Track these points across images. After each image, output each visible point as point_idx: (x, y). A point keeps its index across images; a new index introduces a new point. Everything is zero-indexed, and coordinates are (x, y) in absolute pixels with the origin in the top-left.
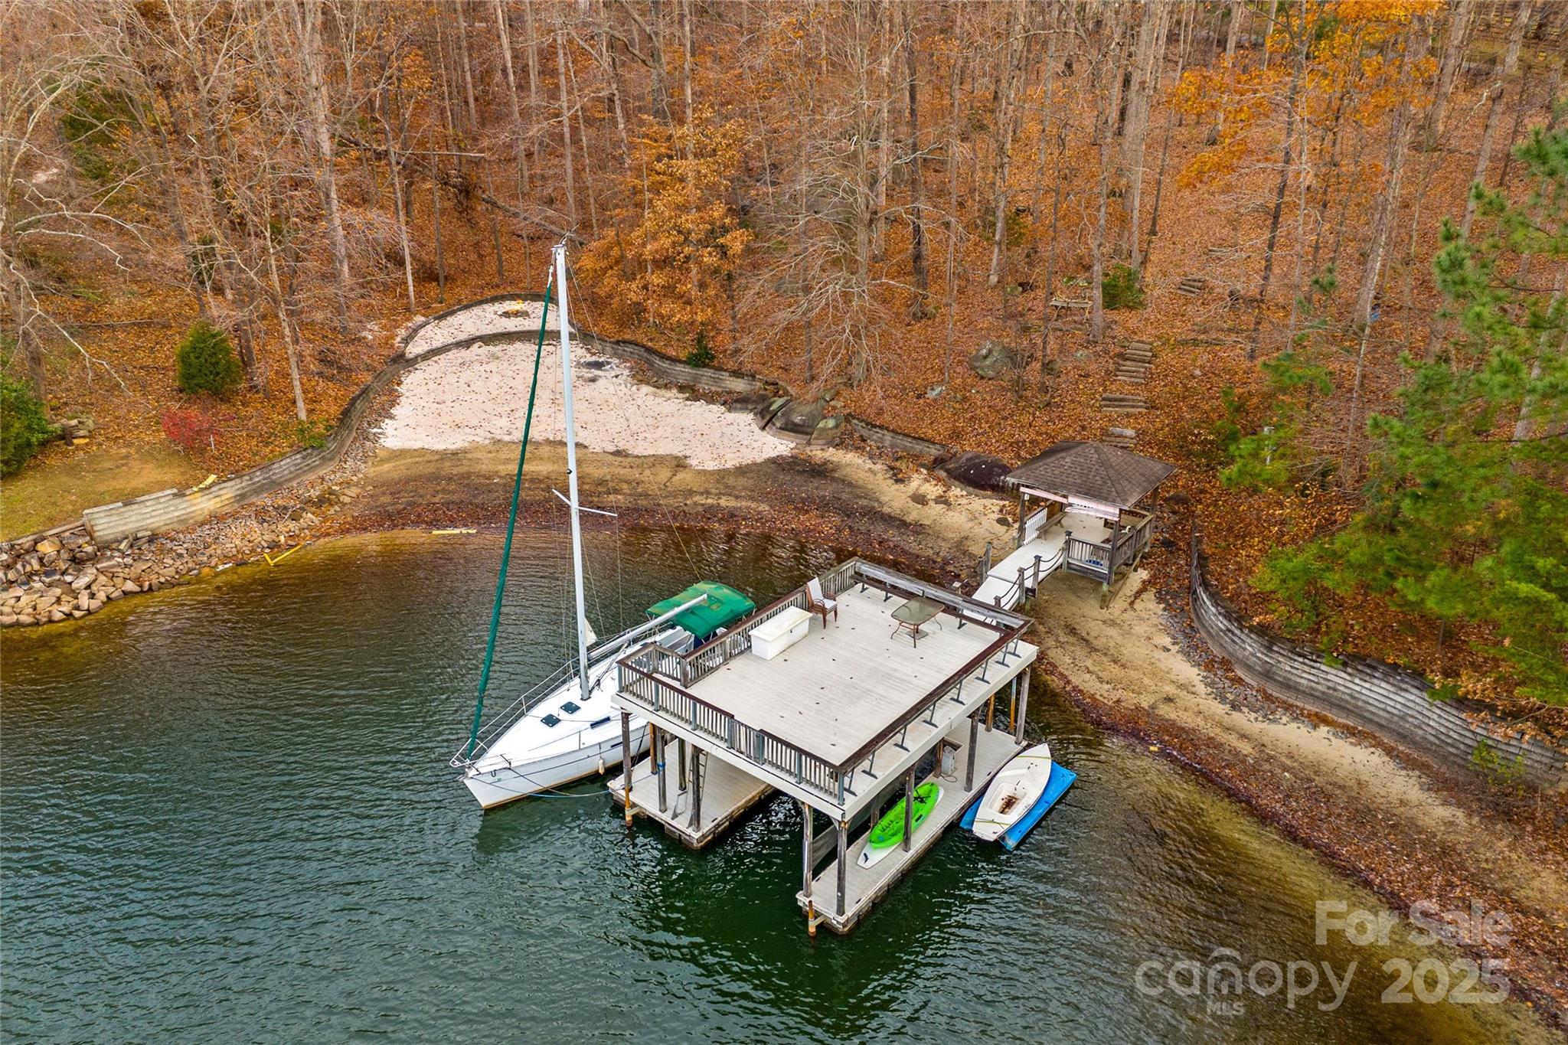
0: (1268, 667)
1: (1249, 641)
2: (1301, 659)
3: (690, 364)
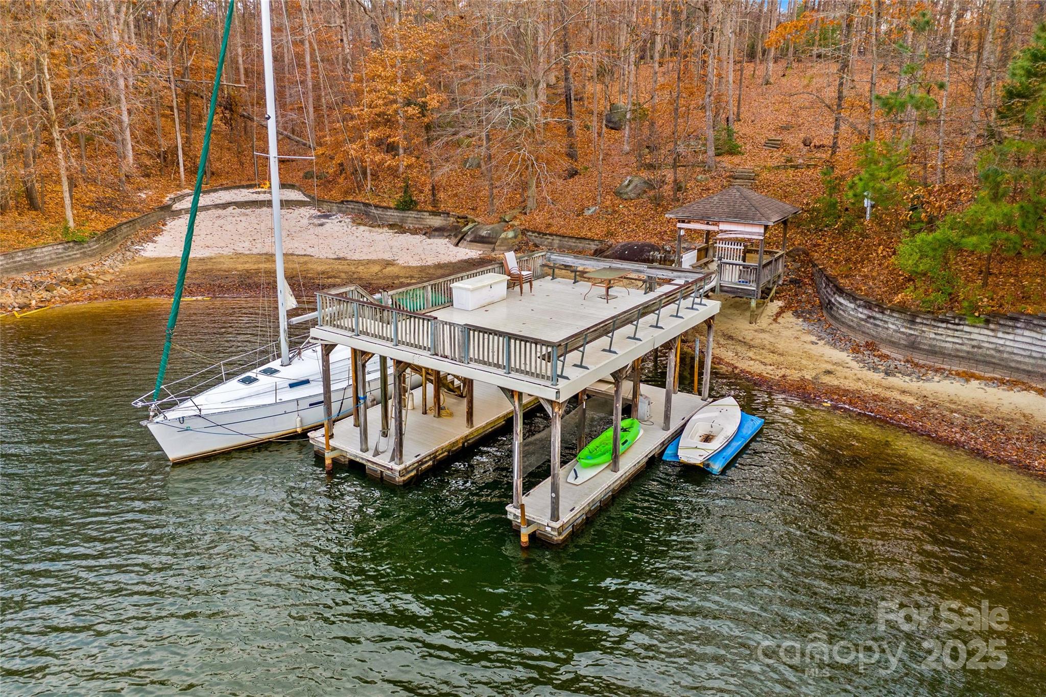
0: (912, 338)
1: (892, 320)
2: (944, 325)
3: (398, 209)
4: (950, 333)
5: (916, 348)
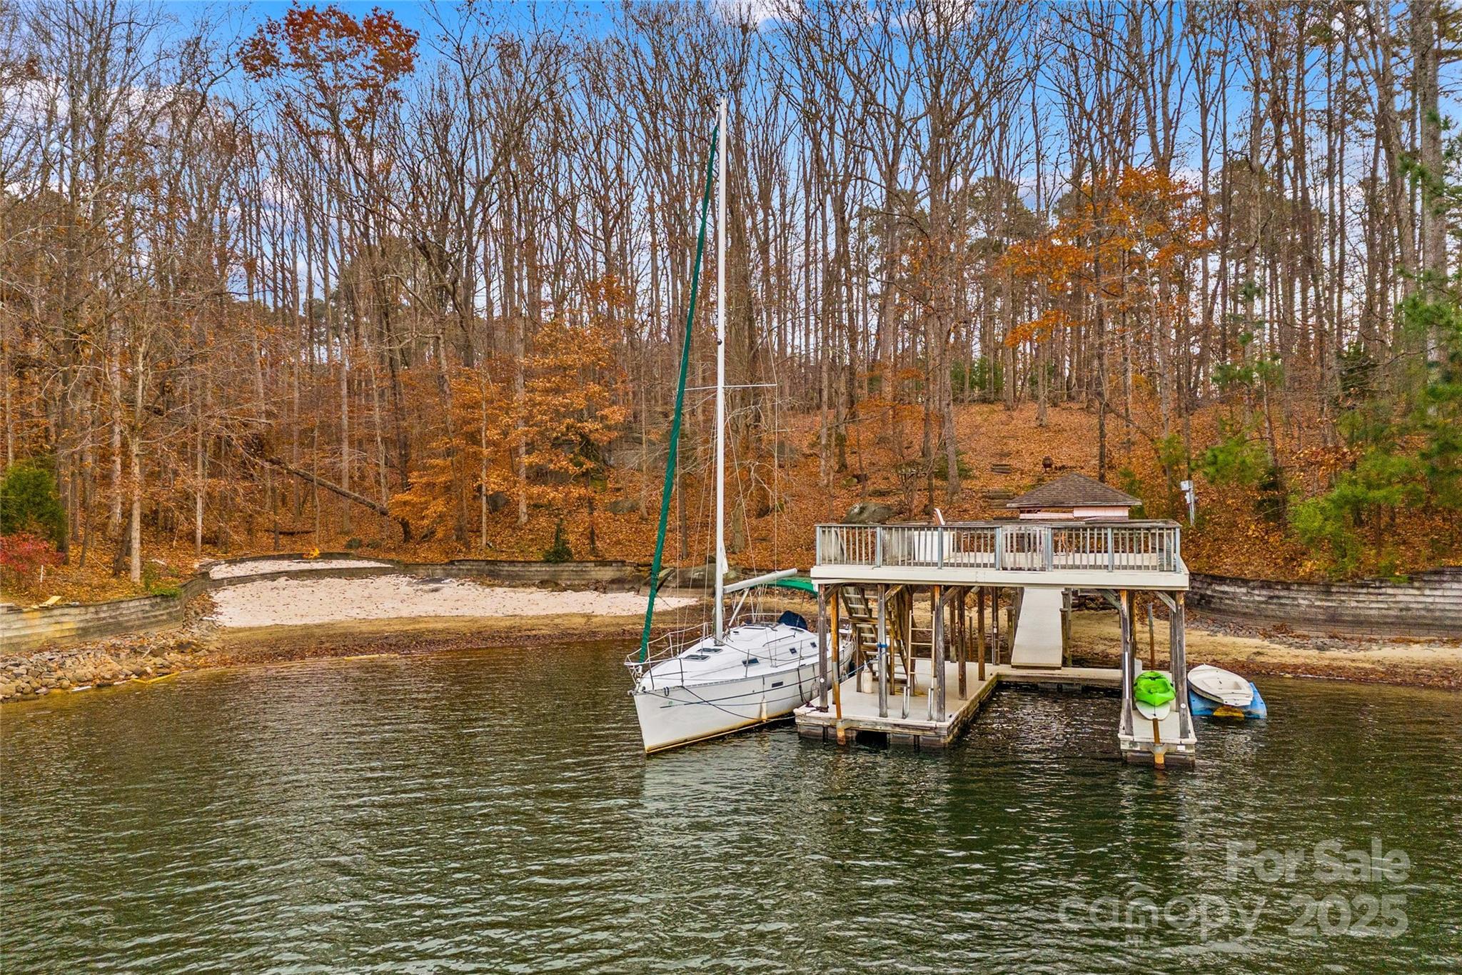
2: (1364, 591)
3: (547, 561)
4: (1373, 598)
5: (1338, 621)
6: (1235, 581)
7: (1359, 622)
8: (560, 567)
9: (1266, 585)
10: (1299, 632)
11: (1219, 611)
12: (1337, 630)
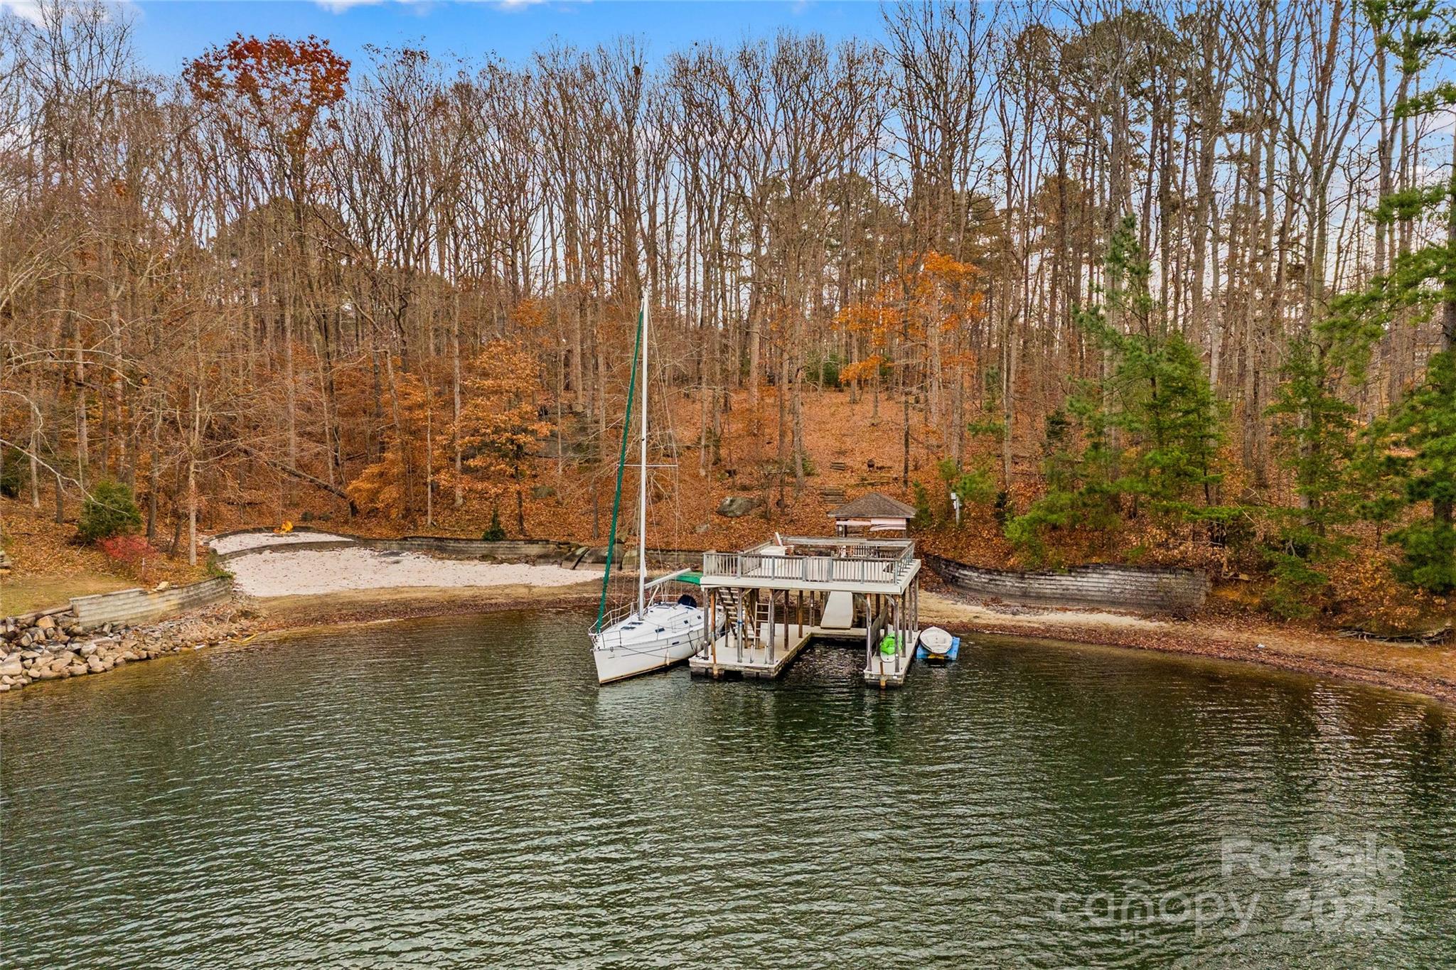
0: (1024, 589)
1: (1008, 579)
2: (1043, 577)
3: (485, 539)
4: (1048, 582)
5: (1027, 596)
6: (973, 568)
7: (1040, 597)
8: (498, 544)
9: (989, 572)
10: (1005, 602)
11: (962, 587)
12: (1029, 602)
